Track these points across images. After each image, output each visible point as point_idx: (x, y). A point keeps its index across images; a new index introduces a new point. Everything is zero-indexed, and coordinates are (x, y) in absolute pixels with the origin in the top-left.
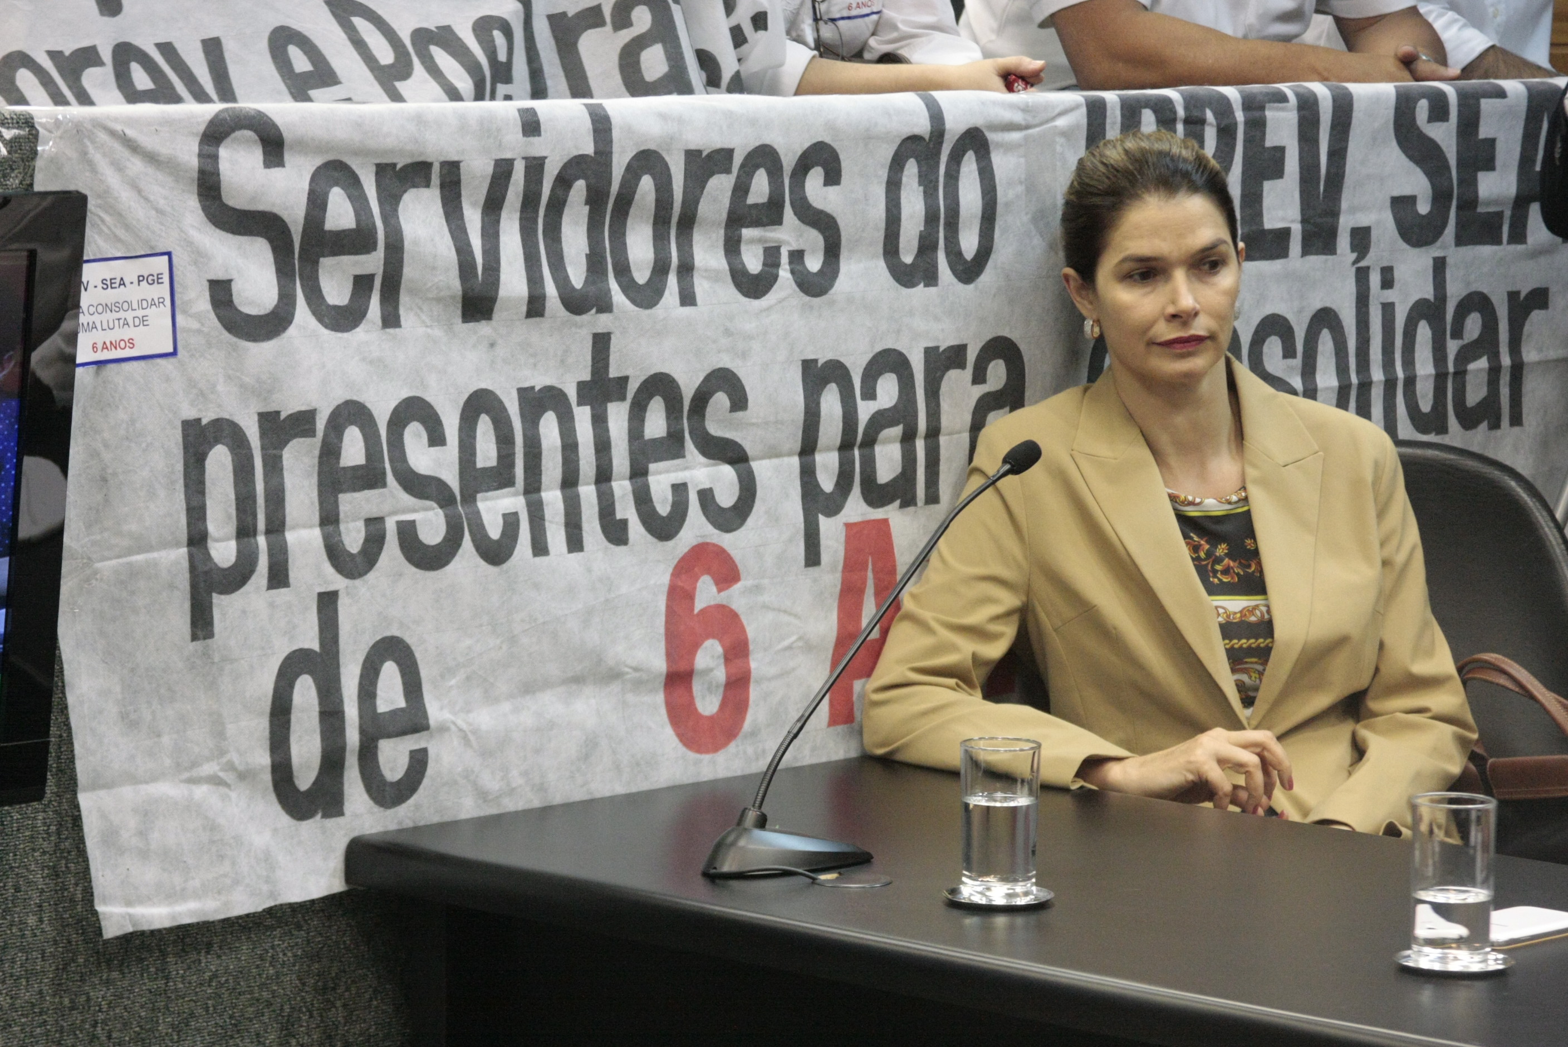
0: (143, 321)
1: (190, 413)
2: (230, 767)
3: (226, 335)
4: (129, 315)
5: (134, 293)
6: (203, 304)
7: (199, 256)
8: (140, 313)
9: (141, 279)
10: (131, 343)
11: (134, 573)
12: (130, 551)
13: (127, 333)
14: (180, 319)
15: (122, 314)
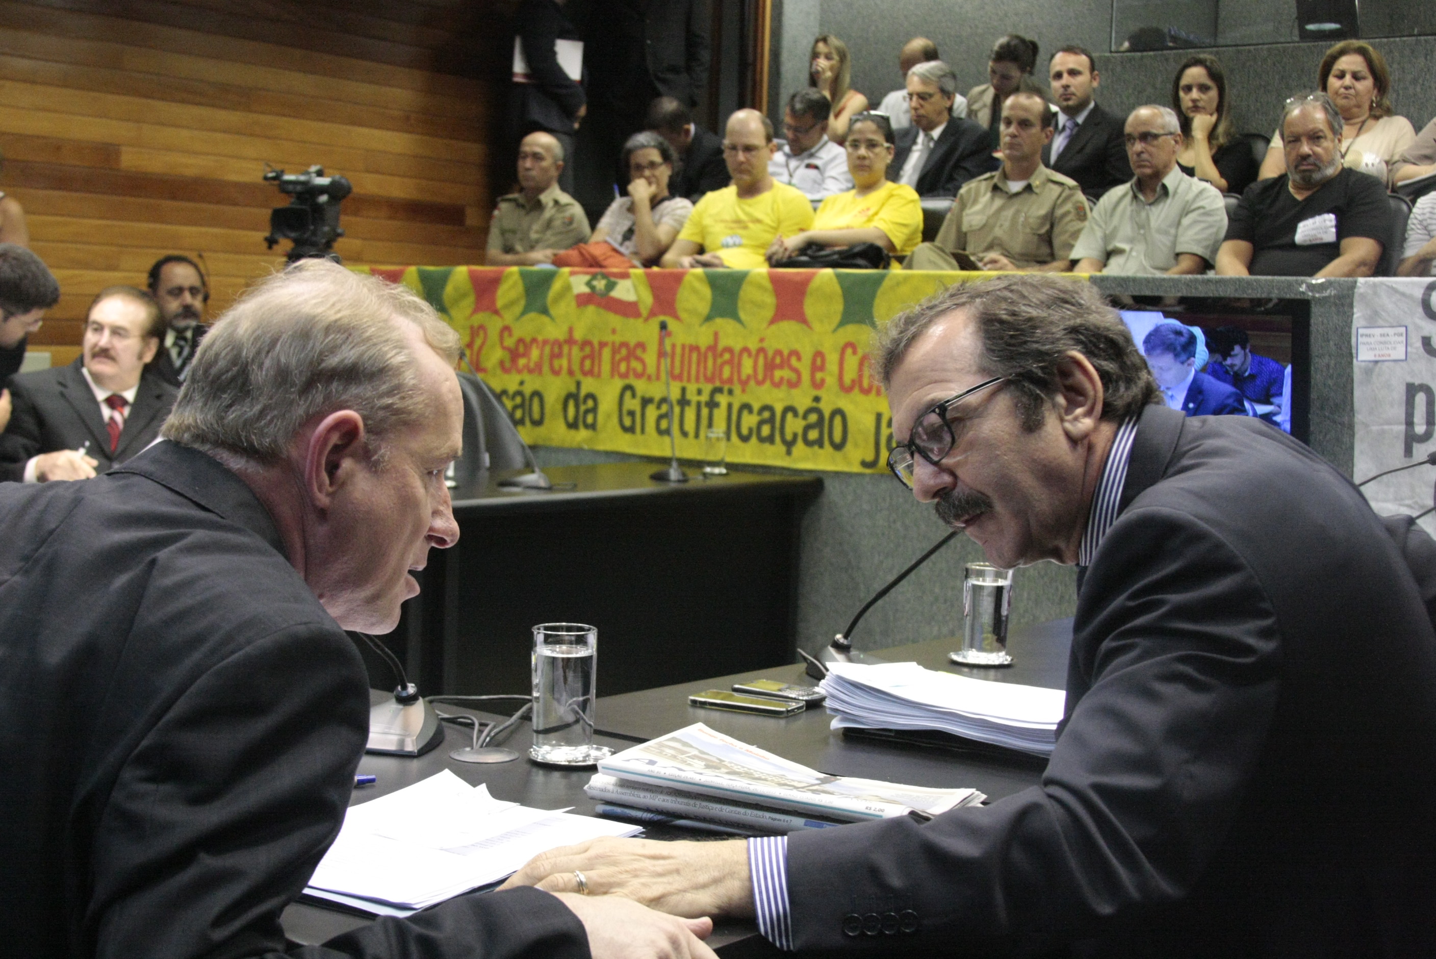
0: (1395, 348)
1: (1410, 380)
2: (1416, 503)
3: (1426, 355)
4: (1390, 346)
5: (1393, 339)
6: (1419, 344)
7: (1418, 328)
8: (1393, 346)
9: (1395, 334)
10: (1389, 355)
11: (1383, 432)
12: (1382, 424)
13: (1387, 352)
14: (1409, 349)
15: (1387, 346)
